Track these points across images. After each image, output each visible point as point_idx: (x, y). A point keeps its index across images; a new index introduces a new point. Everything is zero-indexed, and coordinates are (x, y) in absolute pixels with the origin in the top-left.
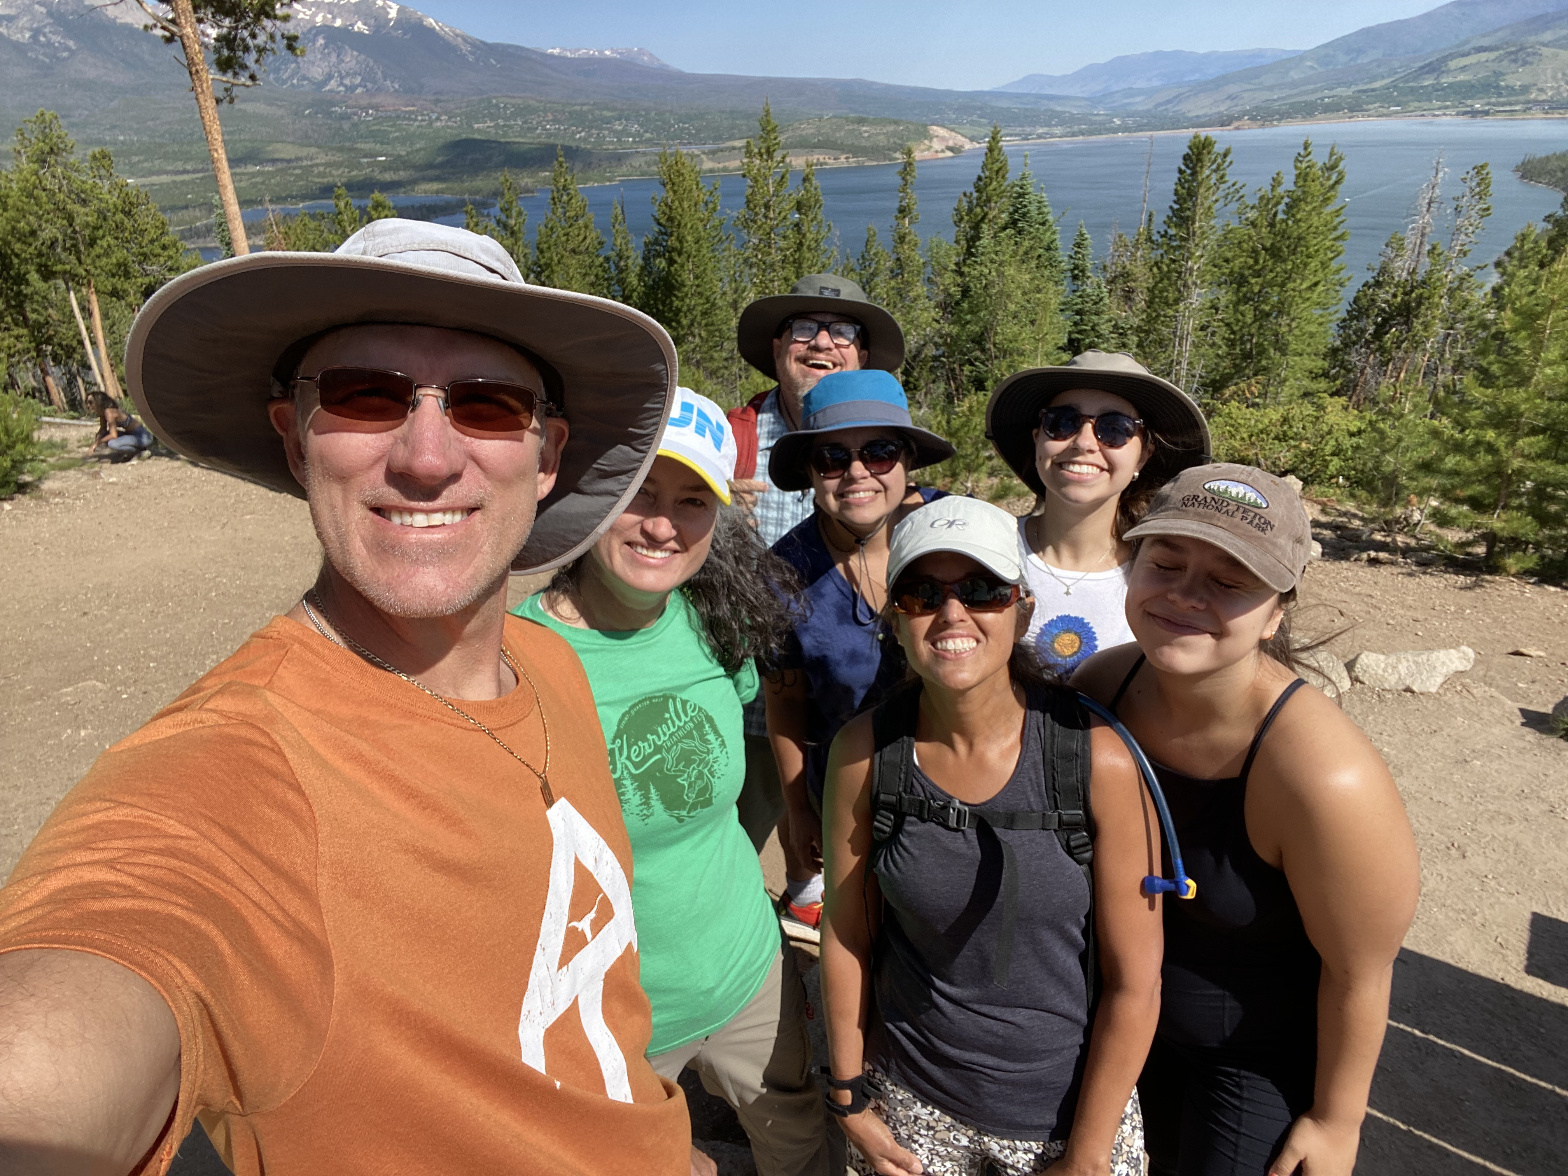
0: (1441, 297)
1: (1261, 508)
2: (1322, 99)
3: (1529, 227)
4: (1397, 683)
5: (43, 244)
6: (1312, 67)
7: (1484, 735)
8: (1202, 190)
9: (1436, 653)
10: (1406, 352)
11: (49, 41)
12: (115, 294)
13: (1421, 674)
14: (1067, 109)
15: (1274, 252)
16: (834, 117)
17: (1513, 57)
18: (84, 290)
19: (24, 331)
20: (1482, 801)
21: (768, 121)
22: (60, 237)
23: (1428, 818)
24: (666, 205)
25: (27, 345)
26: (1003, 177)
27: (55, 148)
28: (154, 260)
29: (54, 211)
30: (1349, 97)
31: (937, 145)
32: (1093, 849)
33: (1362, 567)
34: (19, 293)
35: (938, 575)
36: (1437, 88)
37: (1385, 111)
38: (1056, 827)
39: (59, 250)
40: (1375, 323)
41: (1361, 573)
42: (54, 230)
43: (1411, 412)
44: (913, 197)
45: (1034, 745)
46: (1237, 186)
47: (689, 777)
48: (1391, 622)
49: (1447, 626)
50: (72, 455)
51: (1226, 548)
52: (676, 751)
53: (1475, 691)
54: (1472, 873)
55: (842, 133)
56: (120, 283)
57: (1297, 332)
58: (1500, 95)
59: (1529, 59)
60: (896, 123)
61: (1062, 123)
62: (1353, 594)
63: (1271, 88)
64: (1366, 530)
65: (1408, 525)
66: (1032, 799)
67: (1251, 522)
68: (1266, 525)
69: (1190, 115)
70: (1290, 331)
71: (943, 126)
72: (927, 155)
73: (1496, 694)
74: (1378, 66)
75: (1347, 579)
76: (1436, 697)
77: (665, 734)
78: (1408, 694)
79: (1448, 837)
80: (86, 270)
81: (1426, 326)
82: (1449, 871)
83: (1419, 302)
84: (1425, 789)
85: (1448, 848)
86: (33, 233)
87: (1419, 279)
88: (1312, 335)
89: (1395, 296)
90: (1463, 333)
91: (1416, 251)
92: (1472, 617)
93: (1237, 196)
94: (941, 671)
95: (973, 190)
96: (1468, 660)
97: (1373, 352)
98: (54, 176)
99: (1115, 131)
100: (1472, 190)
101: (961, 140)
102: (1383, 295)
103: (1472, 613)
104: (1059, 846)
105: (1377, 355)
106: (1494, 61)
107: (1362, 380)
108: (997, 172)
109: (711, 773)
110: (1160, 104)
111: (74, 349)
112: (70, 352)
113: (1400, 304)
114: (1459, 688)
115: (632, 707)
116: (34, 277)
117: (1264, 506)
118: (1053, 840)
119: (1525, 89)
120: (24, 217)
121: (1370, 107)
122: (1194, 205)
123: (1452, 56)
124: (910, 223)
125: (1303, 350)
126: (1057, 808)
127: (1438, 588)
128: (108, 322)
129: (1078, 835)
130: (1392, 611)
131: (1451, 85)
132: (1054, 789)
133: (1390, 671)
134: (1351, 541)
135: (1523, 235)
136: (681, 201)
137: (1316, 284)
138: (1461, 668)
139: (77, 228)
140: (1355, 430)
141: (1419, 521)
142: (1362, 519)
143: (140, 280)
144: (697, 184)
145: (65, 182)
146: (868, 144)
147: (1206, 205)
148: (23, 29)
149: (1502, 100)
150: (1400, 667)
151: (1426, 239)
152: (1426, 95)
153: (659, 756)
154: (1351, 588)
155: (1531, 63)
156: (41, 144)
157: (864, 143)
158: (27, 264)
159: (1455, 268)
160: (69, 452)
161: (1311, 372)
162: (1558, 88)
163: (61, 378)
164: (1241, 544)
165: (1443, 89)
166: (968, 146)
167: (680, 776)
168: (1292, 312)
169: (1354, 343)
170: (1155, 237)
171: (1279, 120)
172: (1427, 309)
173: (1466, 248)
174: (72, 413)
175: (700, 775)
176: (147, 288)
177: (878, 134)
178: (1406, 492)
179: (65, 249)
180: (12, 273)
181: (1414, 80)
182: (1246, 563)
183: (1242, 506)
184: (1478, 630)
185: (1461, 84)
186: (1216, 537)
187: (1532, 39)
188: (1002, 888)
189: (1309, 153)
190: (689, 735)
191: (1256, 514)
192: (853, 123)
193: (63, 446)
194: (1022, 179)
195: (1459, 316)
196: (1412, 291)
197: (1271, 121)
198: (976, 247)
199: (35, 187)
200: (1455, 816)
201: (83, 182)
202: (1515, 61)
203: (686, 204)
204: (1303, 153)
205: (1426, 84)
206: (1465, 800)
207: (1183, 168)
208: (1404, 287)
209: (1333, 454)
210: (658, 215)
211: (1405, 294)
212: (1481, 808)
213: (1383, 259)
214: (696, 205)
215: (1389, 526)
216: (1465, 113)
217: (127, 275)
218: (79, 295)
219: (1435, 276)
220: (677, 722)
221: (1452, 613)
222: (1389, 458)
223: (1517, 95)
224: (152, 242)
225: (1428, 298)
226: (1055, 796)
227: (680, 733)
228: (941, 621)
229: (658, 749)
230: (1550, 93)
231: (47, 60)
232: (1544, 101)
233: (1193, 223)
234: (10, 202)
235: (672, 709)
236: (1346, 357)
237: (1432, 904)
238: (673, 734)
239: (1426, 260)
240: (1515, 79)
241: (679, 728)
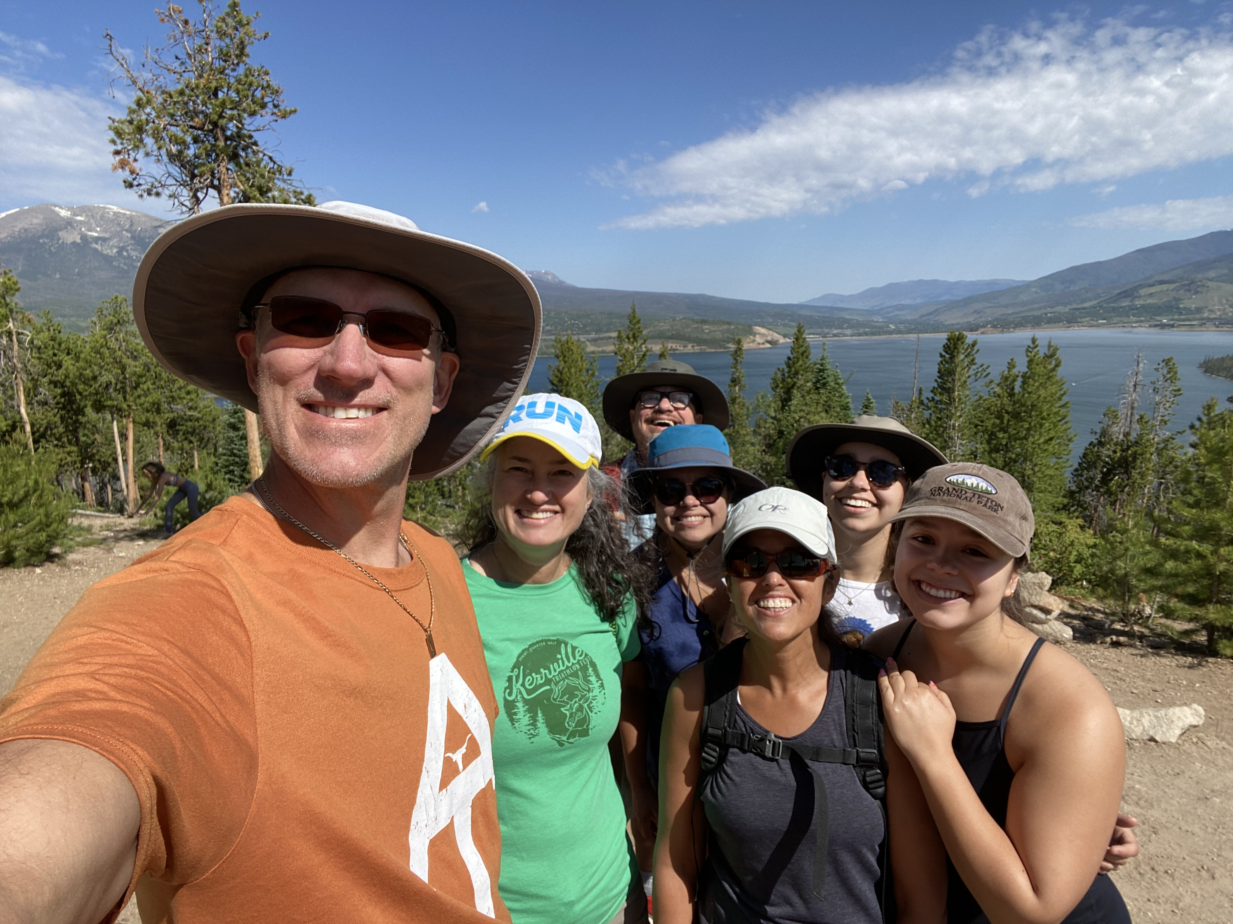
0: (1152, 454)
1: (991, 494)
2: (1046, 314)
3: (1212, 399)
4: (1142, 733)
5: (100, 386)
6: (1036, 292)
7: (1221, 778)
8: (959, 369)
9: (1171, 709)
10: (1129, 495)
11: (129, 256)
12: (147, 424)
13: (1162, 727)
14: (854, 318)
15: (1016, 416)
16: (684, 318)
17: (1187, 288)
18: (124, 421)
19: (75, 449)
20: (1224, 831)
21: (634, 317)
22: (113, 381)
23: (1178, 844)
24: (558, 371)
25: (74, 458)
26: (807, 357)
27: (121, 321)
28: (179, 401)
29: (112, 363)
30: (1066, 313)
31: (758, 339)
32: (886, 786)
33: (1108, 648)
34: (77, 421)
35: (763, 548)
36: (1132, 308)
37: (1094, 323)
38: (854, 762)
39: (111, 390)
40: (1102, 472)
41: (1106, 653)
42: (110, 376)
43: (1133, 528)
44: (742, 371)
45: (838, 693)
46: (984, 367)
47: (571, 708)
48: (1134, 691)
49: (1181, 696)
50: (95, 536)
51: (968, 524)
52: (562, 685)
53: (1209, 743)
54: (1222, 892)
55: (689, 330)
56: (151, 417)
57: (1039, 474)
58: (1181, 314)
59: (1199, 289)
60: (729, 323)
61: (851, 327)
62: (1101, 669)
63: (1006, 306)
64: (1109, 622)
65: (1142, 617)
66: (835, 737)
67: (985, 505)
68: (997, 507)
69: (947, 323)
70: (1034, 474)
71: (763, 327)
72: (752, 346)
73: (1227, 746)
74: (1087, 292)
75: (1095, 656)
76: (1176, 746)
77: (555, 671)
78: (1153, 743)
79: (1198, 860)
80: (128, 406)
81: (1142, 475)
82: (1201, 889)
83: (1135, 456)
84: (1174, 820)
85: (1199, 870)
86: (95, 378)
87: (1133, 440)
88: (1051, 477)
89: (1115, 452)
90: (1172, 482)
91: (1129, 419)
92: (1201, 690)
93: (985, 374)
94: (763, 625)
95: (785, 367)
96: (1199, 716)
97: (1102, 495)
98: (117, 340)
99: (891, 333)
100: (1164, 376)
101: (776, 336)
102: (1105, 452)
103: (1201, 687)
104: (858, 782)
105: (1106, 496)
106: (1172, 290)
107: (1096, 515)
108: (802, 354)
109: (590, 708)
110: (924, 316)
111: (109, 464)
112: (105, 466)
113: (1119, 459)
114: (1195, 740)
115: (531, 646)
116: (89, 410)
117: (994, 492)
118: (852, 773)
119: (1199, 310)
120: (90, 366)
121: (1083, 320)
122: (953, 380)
123: (1141, 286)
124: (739, 390)
125: (1046, 489)
126: (855, 746)
127: (1171, 666)
128: (139, 445)
129: (873, 772)
130: (1135, 683)
131: (1143, 306)
132: (854, 730)
133: (1135, 723)
134: (1096, 628)
135: (1208, 405)
136: (569, 368)
137: (1051, 439)
138: (1195, 723)
139: (127, 376)
140: (1092, 544)
141: (1151, 615)
142: (1104, 613)
143: (167, 415)
144: (582, 358)
145: (124, 344)
146: (708, 337)
147: (963, 379)
148: (112, 248)
149: (1182, 317)
150: (1143, 720)
151: (1135, 411)
152: (1125, 312)
153: (548, 687)
154: (1099, 664)
155: (1201, 293)
156: (111, 318)
157: (705, 336)
158: (86, 399)
159: (1159, 432)
160: (92, 534)
161: (1054, 507)
162: (1225, 309)
163: (95, 486)
164: (980, 521)
165: (1137, 309)
166: (782, 340)
167: (564, 706)
168: (1034, 460)
169: (1087, 488)
170: (926, 401)
171: (1014, 328)
172: (1141, 463)
173: (1166, 418)
174: (99, 508)
175: (580, 708)
176: (171, 421)
177: (715, 331)
178: (1137, 591)
179: (115, 390)
180: (74, 407)
181: (1114, 302)
182: (985, 535)
183: (977, 494)
184: (1208, 700)
185: (1150, 306)
186: (960, 517)
187: (1199, 276)
188: (814, 817)
189: (1037, 346)
190: (575, 675)
191: (988, 499)
192: (697, 322)
193: (89, 529)
194: (821, 360)
195: (1167, 469)
196: (1128, 449)
197: (1009, 329)
198: (789, 406)
199: (102, 347)
200: (1202, 843)
201: (138, 344)
202: (1189, 290)
203: (573, 370)
204: (1032, 345)
205: (1124, 304)
206: (1210, 830)
207: (944, 353)
208: (1122, 446)
209: (1076, 562)
210: (552, 378)
211: (1123, 451)
212: (1224, 837)
213: (1101, 425)
214: (580, 371)
215: (1125, 618)
216: (1156, 326)
217: (158, 411)
218: (120, 424)
219: (1146, 438)
220: (566, 663)
221: (1185, 686)
222: (1120, 563)
223: (1193, 314)
224: (180, 388)
225: (1142, 455)
226: (854, 736)
227: (568, 671)
228: (764, 584)
229: (548, 682)
230: (1218, 313)
231: (126, 268)
232: (1214, 319)
233: (954, 392)
234: (82, 356)
235: (563, 651)
236: (1082, 498)
237: (1188, 917)
238: (562, 671)
239: (1136, 426)
240: (1191, 302)
241: (568, 667)
